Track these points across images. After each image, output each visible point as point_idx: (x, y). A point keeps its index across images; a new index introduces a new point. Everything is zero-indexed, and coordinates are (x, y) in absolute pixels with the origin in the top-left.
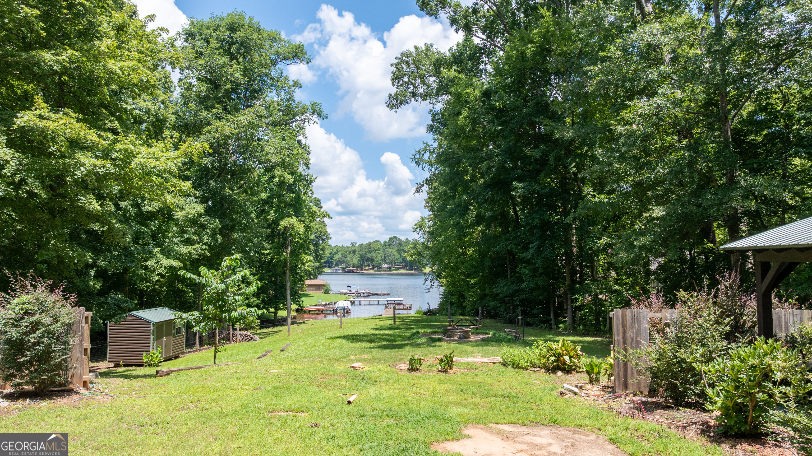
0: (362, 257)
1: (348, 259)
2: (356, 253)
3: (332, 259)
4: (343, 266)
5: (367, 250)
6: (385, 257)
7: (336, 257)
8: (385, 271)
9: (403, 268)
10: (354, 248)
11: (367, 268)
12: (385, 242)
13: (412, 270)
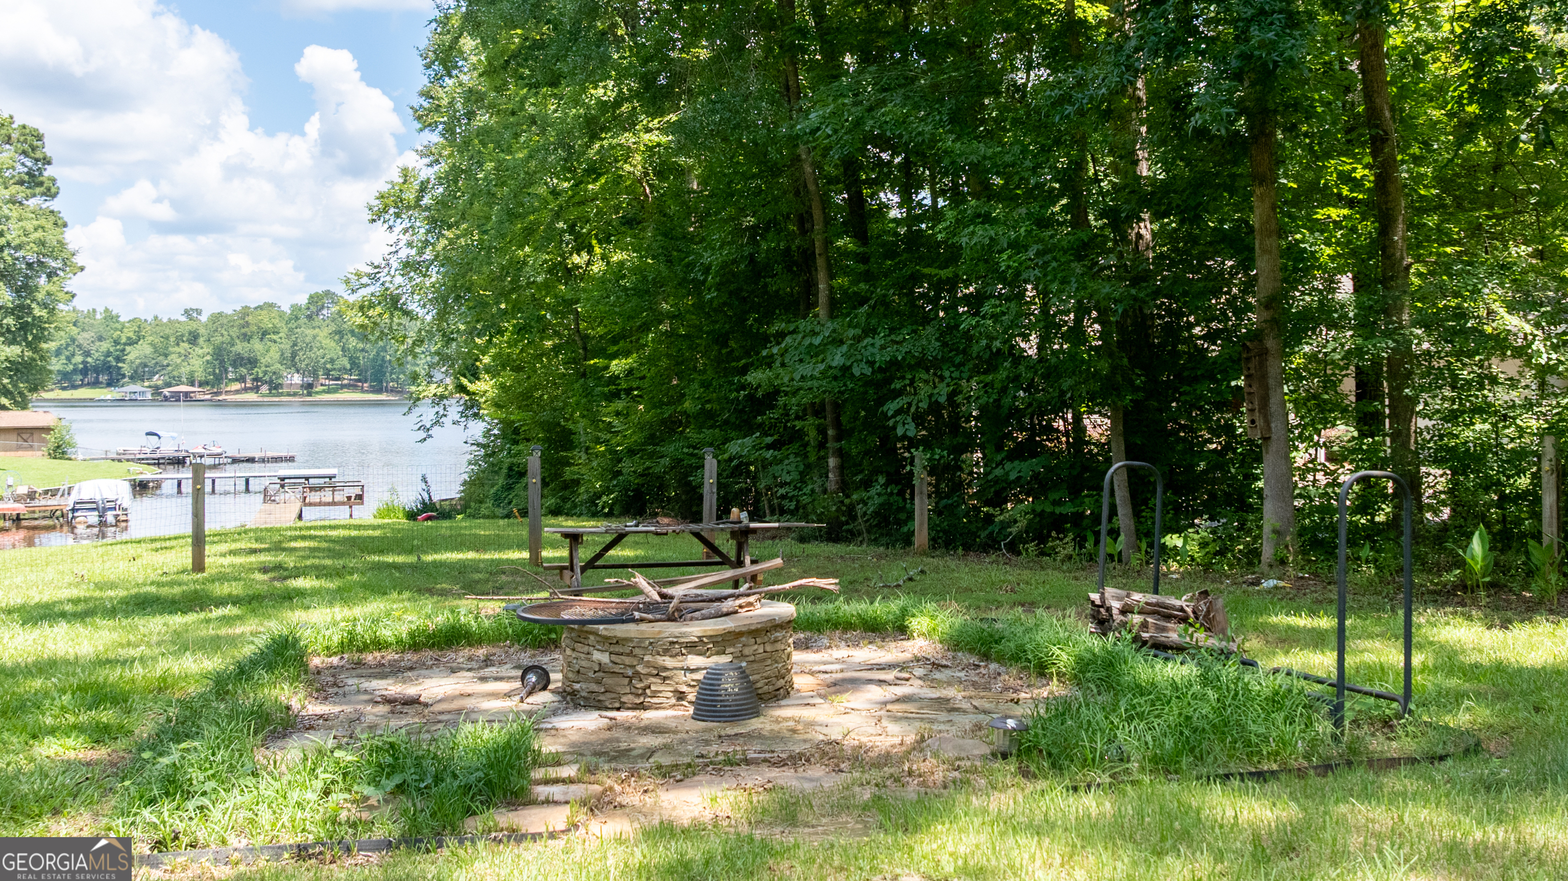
0: (219, 354)
1: (174, 359)
2: (201, 341)
3: (118, 359)
4: (157, 380)
5: (235, 332)
6: (294, 355)
7: (134, 354)
8: (295, 394)
9: (352, 386)
10: (193, 326)
11: (236, 386)
12: (295, 308)
13: (379, 391)
